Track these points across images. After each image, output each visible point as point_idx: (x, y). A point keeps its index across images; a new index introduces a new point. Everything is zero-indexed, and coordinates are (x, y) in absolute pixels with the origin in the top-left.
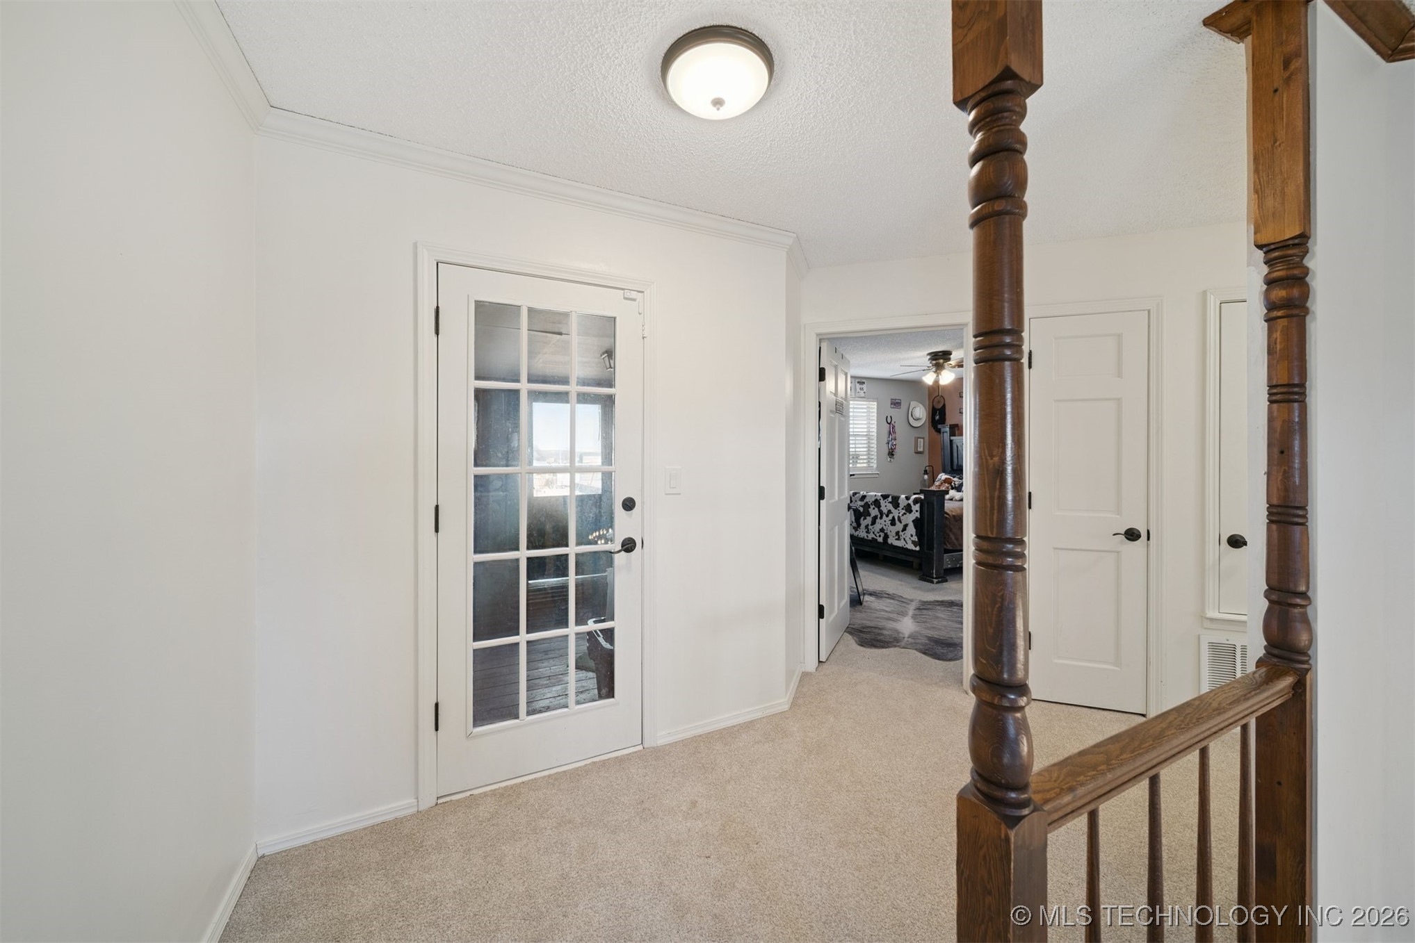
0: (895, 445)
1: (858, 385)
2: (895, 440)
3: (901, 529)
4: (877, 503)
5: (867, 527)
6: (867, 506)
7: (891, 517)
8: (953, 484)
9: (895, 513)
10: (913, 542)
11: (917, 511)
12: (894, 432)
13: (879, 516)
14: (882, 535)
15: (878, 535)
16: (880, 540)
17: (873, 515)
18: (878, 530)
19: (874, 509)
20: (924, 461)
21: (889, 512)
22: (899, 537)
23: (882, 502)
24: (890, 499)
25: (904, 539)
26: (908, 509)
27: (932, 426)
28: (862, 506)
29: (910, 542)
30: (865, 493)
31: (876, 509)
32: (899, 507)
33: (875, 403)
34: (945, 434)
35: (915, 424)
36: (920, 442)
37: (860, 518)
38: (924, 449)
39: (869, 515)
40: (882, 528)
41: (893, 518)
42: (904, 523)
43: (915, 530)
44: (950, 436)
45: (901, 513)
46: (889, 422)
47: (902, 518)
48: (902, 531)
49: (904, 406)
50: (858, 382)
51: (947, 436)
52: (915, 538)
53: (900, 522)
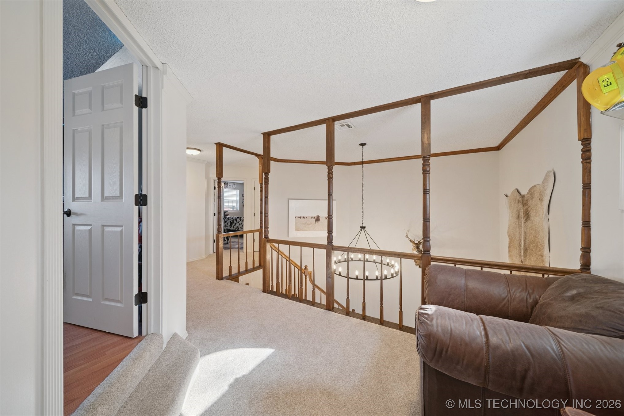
1: (233, 185)
4: (236, 220)
5: (233, 226)
6: (233, 221)
7: (239, 223)
14: (237, 228)
21: (239, 222)
23: (237, 219)
24: (239, 218)
30: (233, 217)
33: (239, 190)
39: (234, 223)
53: (241, 224)
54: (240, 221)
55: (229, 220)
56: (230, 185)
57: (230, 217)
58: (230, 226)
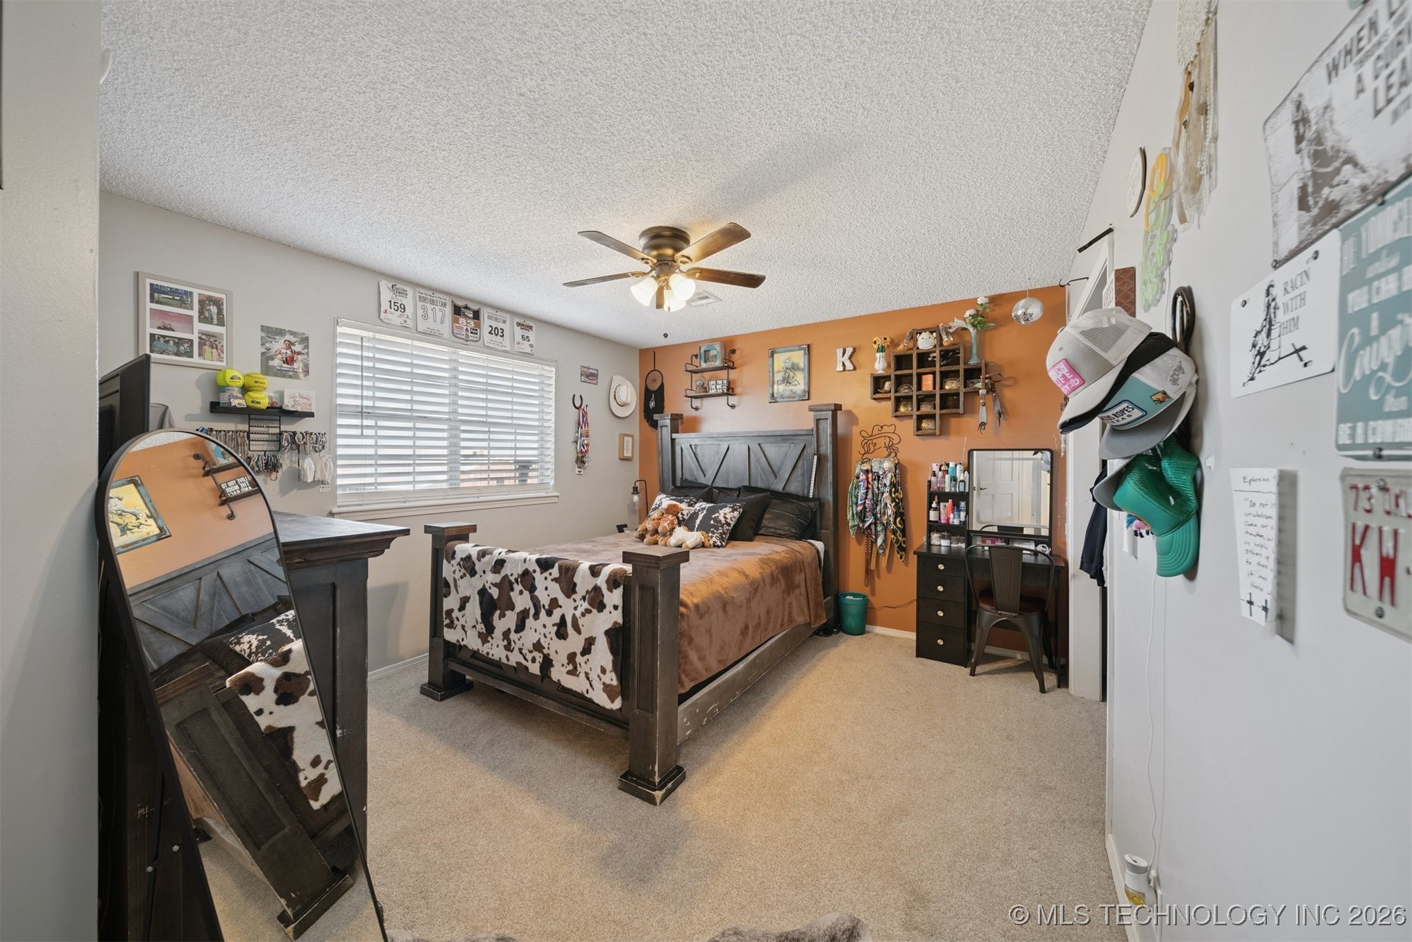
0: (587, 445)
1: (517, 329)
2: (587, 436)
3: (579, 650)
4: (527, 579)
6: (505, 585)
7: (557, 615)
8: (680, 515)
9: (568, 608)
10: (607, 688)
11: (616, 607)
12: (586, 423)
13: (532, 612)
14: (539, 658)
15: (529, 657)
16: (535, 669)
17: (519, 608)
18: (531, 648)
19: (521, 593)
20: (633, 473)
21: (554, 603)
22: (575, 668)
23: (539, 578)
24: (555, 572)
25: (587, 675)
26: (596, 600)
27: (645, 417)
28: (495, 585)
29: (598, 686)
30: (503, 556)
31: (526, 593)
32: (574, 592)
33: (554, 369)
34: (664, 429)
35: (620, 412)
36: (627, 441)
37: (492, 614)
38: (632, 454)
39: (512, 607)
40: (539, 641)
41: (563, 618)
42: (586, 634)
43: (611, 657)
44: (672, 432)
45: (580, 610)
46: (578, 405)
47: (581, 622)
48: (583, 654)
49: (603, 379)
50: (519, 324)
51: (666, 432)
52: (611, 679)
53: (577, 630)
54: (562, 599)
55: (473, 573)
56: (494, 324)
57: (483, 554)
58: (481, 628)
